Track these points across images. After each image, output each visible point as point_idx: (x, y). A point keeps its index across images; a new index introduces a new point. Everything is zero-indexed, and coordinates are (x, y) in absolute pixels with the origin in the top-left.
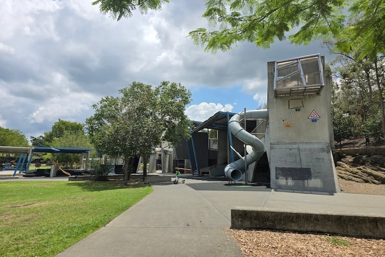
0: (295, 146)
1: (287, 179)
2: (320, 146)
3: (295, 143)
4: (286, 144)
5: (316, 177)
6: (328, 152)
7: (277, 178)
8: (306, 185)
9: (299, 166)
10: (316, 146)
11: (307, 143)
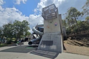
0: (50, 34)
1: (44, 45)
2: (58, 33)
3: (51, 33)
4: (48, 33)
5: (54, 44)
6: (60, 35)
7: (41, 45)
8: (50, 48)
9: (49, 40)
10: (57, 33)
11: (54, 32)
